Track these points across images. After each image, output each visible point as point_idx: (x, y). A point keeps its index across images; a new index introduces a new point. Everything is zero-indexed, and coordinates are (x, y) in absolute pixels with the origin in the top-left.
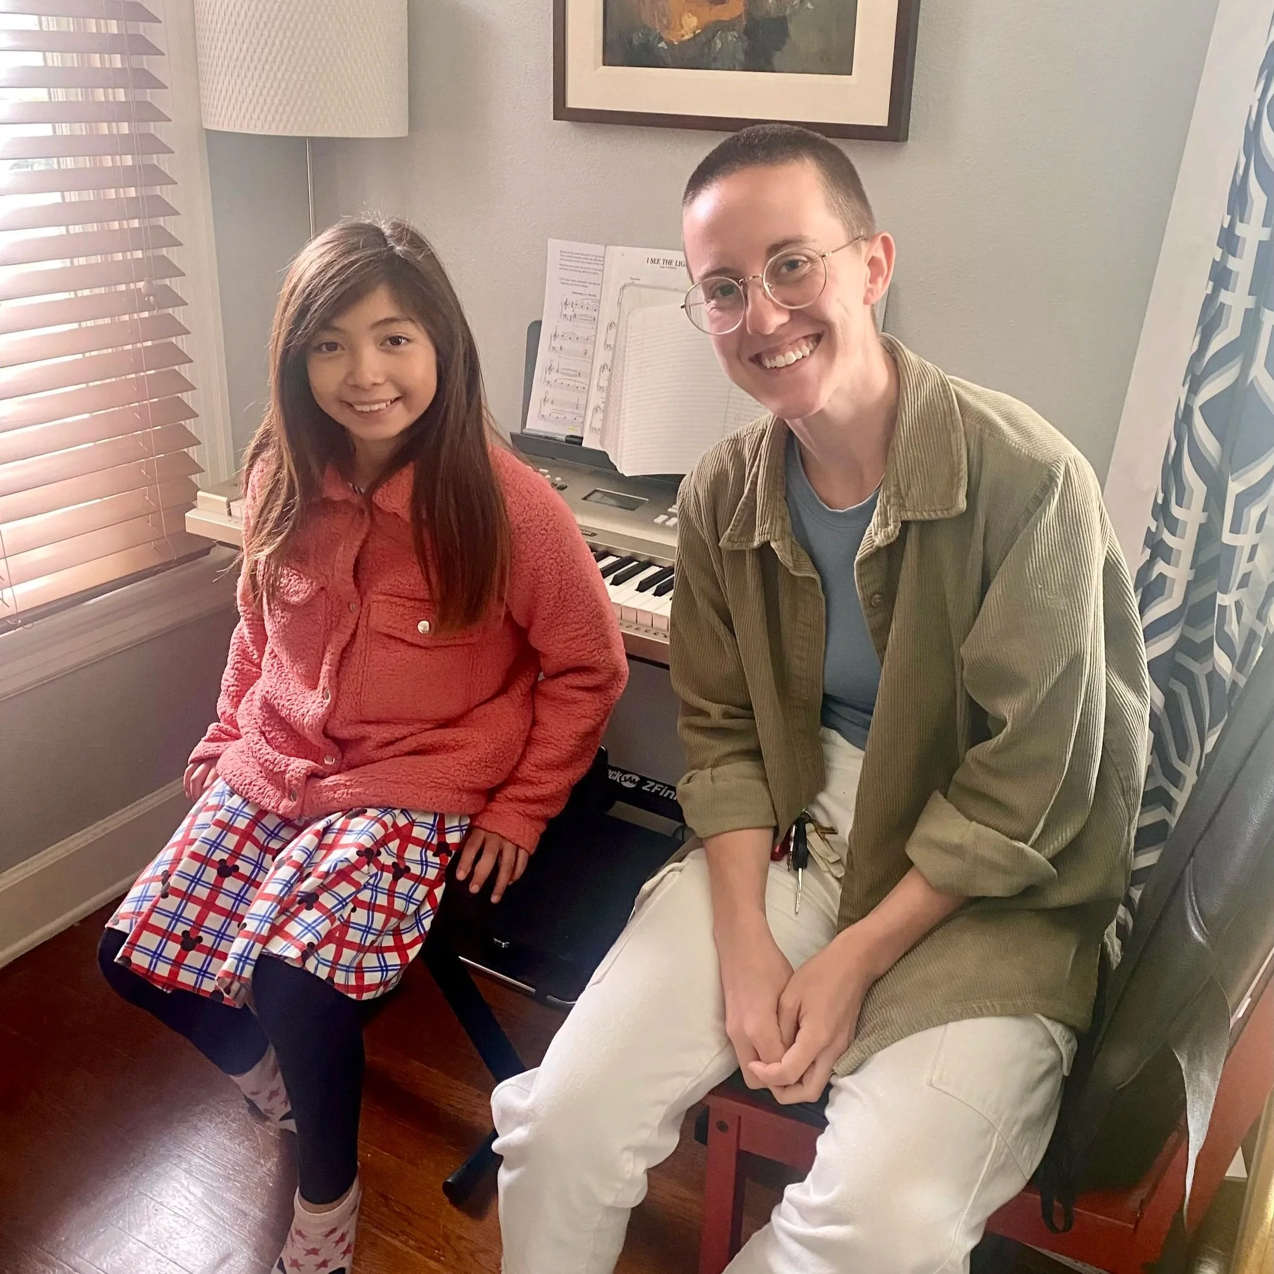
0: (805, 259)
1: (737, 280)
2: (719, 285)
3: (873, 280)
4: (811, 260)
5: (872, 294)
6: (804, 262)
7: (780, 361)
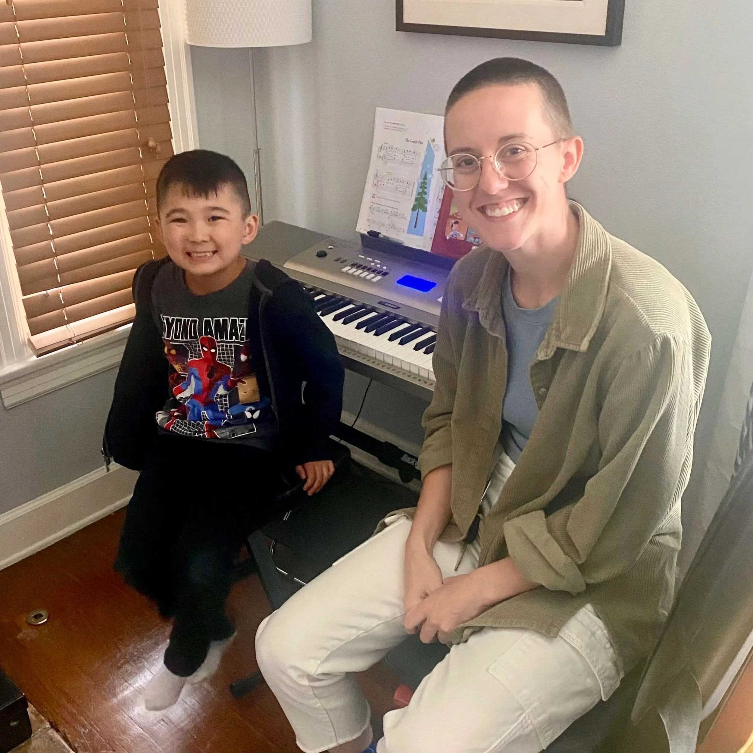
0: (523, 148)
1: (477, 157)
2: (463, 158)
3: (566, 167)
4: (527, 149)
5: (564, 176)
6: (523, 150)
7: (497, 213)
